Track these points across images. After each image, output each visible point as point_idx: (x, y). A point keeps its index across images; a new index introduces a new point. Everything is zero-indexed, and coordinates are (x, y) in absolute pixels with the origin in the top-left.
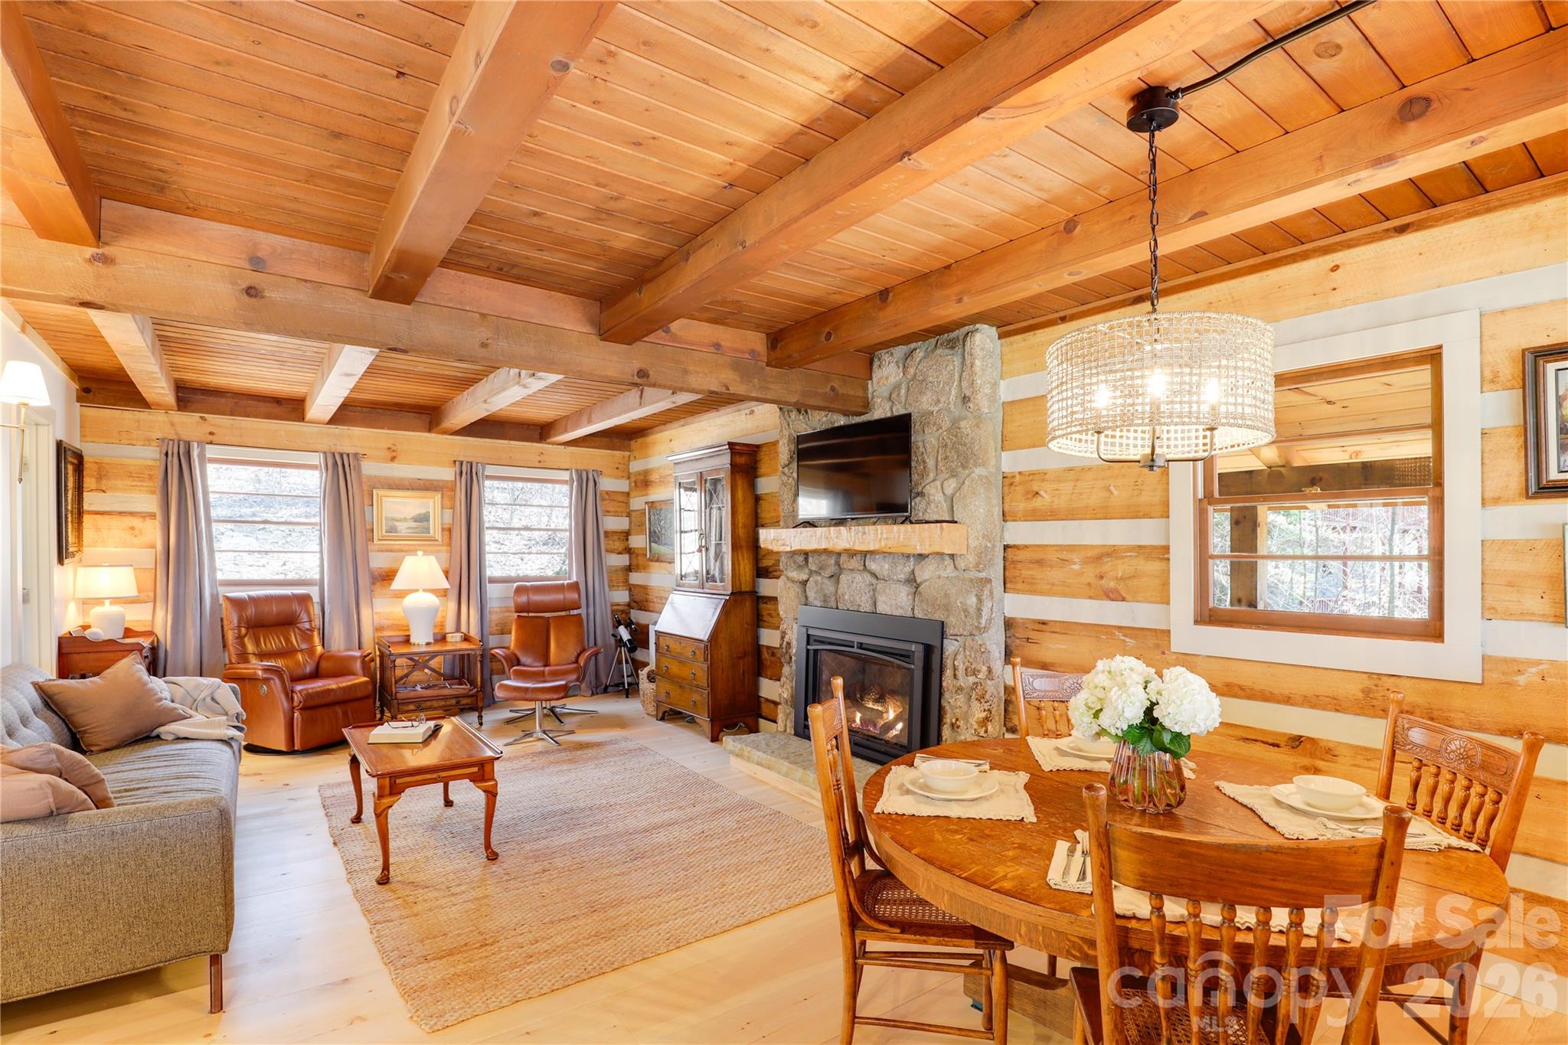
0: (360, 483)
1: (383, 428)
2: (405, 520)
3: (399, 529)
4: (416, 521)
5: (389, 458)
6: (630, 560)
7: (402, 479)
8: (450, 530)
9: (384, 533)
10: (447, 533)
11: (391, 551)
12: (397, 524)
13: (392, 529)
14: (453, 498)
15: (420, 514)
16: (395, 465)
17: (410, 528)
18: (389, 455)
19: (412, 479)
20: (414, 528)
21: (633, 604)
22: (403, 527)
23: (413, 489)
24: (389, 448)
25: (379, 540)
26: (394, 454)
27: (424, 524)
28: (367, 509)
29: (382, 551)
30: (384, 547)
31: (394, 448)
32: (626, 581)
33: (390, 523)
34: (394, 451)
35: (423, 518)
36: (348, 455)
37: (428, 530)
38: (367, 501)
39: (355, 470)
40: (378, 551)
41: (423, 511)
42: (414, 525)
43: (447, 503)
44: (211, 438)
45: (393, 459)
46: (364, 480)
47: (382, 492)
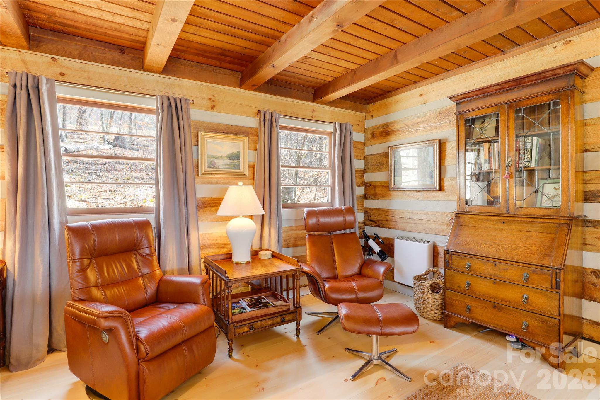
0: (189, 125)
1: (205, 81)
2: (222, 158)
3: (217, 165)
4: (230, 159)
5: (210, 107)
6: (365, 190)
7: (219, 125)
8: (254, 167)
9: (206, 169)
10: (251, 169)
11: (211, 183)
12: (216, 161)
13: (212, 166)
14: (256, 142)
15: (232, 154)
16: (214, 113)
17: (225, 164)
18: (210, 104)
19: (226, 125)
20: (228, 165)
21: (368, 222)
22: (220, 164)
23: (227, 133)
24: (210, 99)
25: (203, 174)
26: (213, 103)
27: (236, 161)
28: (194, 148)
29: (204, 183)
30: (206, 180)
31: (213, 98)
32: (363, 206)
33: (211, 160)
34: (213, 101)
35: (235, 157)
36: (181, 100)
37: (238, 167)
38: (194, 142)
39: (185, 112)
40: (201, 183)
41: (235, 151)
42: (228, 162)
43: (252, 146)
44: (61, 78)
45: (213, 108)
46: (192, 123)
47: (205, 134)
